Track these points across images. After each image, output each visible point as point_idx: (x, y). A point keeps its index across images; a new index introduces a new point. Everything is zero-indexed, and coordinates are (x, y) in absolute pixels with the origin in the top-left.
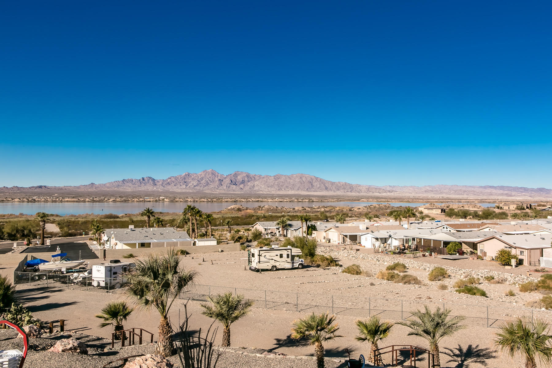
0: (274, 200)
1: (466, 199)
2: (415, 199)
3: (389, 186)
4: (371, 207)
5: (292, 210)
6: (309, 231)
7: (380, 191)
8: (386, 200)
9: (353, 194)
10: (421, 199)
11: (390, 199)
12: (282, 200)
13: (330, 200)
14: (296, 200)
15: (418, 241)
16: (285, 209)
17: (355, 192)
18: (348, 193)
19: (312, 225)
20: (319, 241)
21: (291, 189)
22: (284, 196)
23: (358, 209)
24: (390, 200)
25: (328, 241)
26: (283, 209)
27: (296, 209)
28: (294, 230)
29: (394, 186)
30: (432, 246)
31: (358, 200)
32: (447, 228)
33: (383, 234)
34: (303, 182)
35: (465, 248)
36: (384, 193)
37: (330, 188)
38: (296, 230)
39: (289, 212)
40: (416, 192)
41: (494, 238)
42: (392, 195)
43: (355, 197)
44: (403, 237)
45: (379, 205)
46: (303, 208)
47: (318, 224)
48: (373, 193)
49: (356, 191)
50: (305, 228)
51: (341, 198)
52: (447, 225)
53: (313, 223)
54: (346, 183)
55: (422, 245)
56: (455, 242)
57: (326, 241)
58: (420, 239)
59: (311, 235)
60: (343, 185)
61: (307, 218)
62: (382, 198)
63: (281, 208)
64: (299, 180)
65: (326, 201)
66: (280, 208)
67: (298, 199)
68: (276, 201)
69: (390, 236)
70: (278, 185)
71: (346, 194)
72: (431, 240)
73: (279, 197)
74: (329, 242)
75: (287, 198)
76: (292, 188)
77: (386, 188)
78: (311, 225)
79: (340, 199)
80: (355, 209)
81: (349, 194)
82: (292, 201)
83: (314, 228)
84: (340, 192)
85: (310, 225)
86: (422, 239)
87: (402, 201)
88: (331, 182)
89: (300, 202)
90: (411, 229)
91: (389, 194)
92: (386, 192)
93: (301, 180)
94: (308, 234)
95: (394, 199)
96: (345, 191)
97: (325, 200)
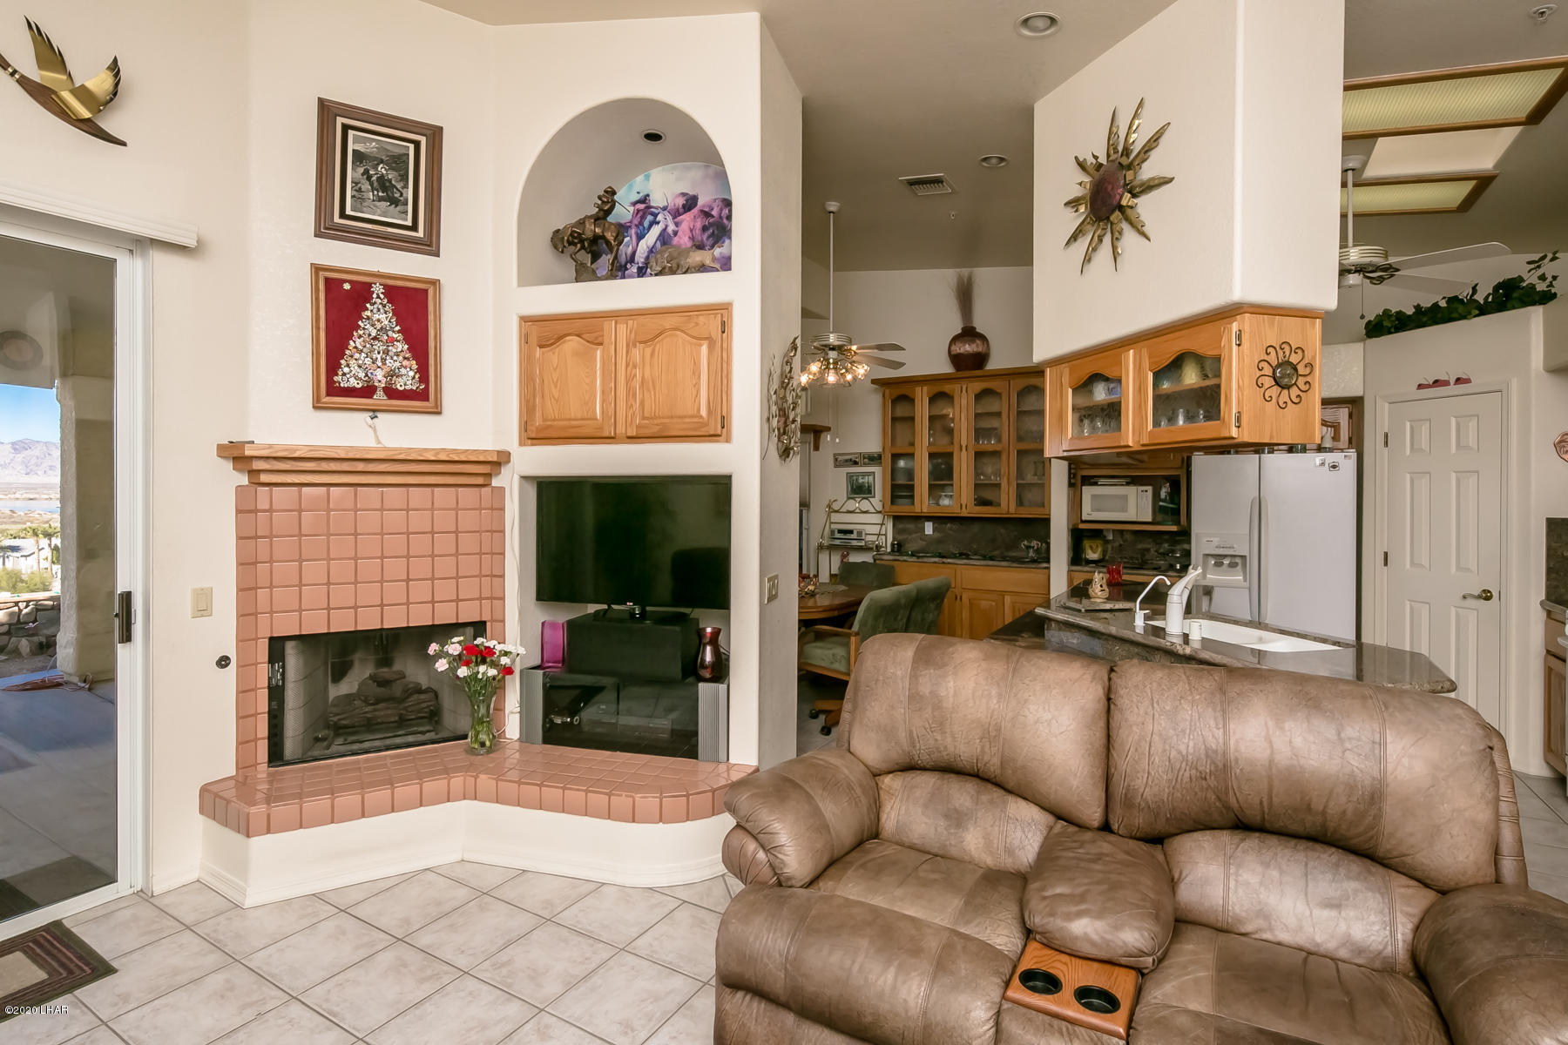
0: (12, 496)
28: (22, 556)
38: (26, 556)
61: (50, 531)
66: (23, 514)
70: (25, 464)
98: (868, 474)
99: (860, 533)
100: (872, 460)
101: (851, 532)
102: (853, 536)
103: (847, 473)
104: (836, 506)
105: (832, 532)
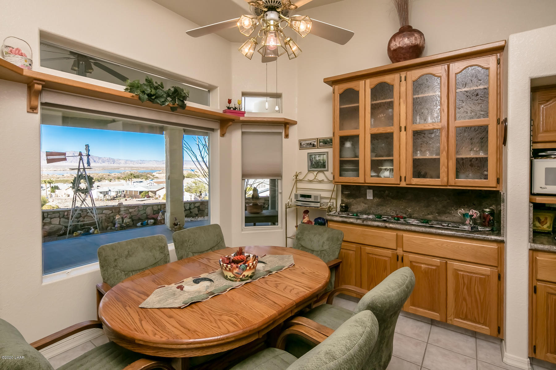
3: (140, 160)
4: (124, 173)
5: (61, 176)
6: (53, 190)
7: (134, 163)
9: (115, 165)
12: (57, 169)
19: (55, 186)
24: (139, 169)
30: (133, 194)
31: (118, 169)
33: (106, 189)
35: (150, 194)
36: (137, 164)
39: (59, 178)
41: (164, 188)
44: (118, 190)
46: (71, 175)
47: (60, 185)
48: (129, 164)
49: (117, 163)
52: (154, 182)
54: (109, 158)
55: (128, 194)
56: (145, 191)
59: (55, 192)
60: (107, 159)
61: (50, 181)
62: (135, 168)
66: (51, 175)
69: (110, 190)
71: (109, 165)
72: (132, 191)
74: (69, 196)
75: (60, 168)
81: (112, 165)
86: (128, 191)
88: (98, 157)
91: (140, 165)
96: (109, 163)
98: (323, 154)
99: (316, 197)
100: (326, 143)
101: (309, 196)
102: (310, 200)
103: (308, 153)
104: (300, 177)
105: (296, 196)
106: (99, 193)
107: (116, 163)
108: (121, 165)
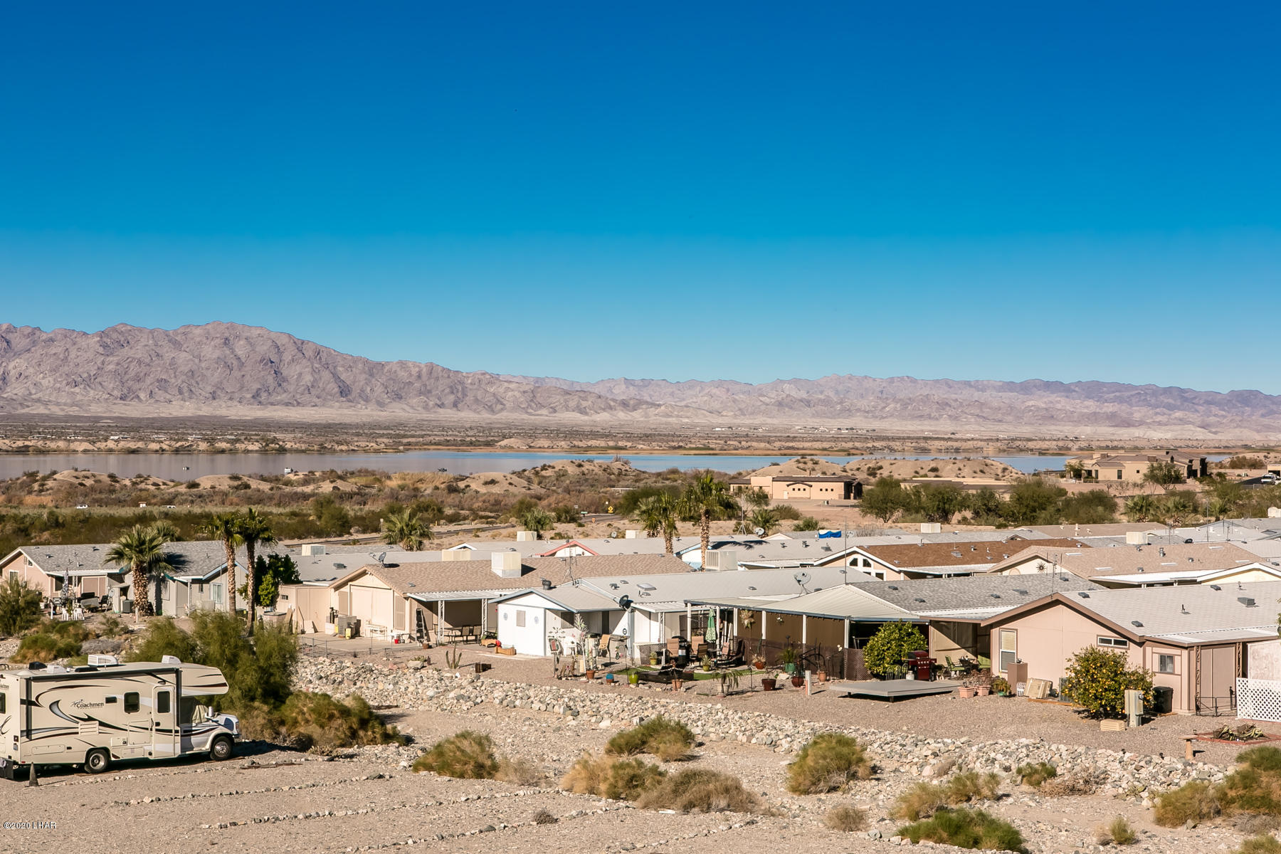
1: (950, 439)
2: (737, 437)
3: (625, 379)
4: (544, 473)
5: (182, 489)
6: (264, 586)
7: (584, 404)
8: (611, 444)
9: (467, 416)
10: (759, 439)
11: (629, 436)
12: (140, 445)
13: (363, 444)
14: (203, 446)
15: (746, 622)
16: (152, 488)
17: (474, 407)
18: (441, 410)
19: (275, 558)
20: (309, 630)
21: (181, 392)
22: (147, 427)
23: (486, 483)
24: (629, 444)
25: (348, 632)
26: (143, 486)
27: (205, 483)
29: (646, 383)
30: (804, 642)
31: (488, 444)
32: (866, 564)
33: (597, 594)
34: (235, 363)
35: (942, 649)
36: (604, 410)
37: (362, 390)
39: (170, 502)
40: (743, 406)
41: (1056, 603)
42: (637, 419)
43: (471, 428)
44: (680, 606)
45: (580, 466)
46: (236, 483)
47: (304, 552)
48: (555, 411)
49: (476, 401)
50: (243, 575)
51: (413, 436)
52: (871, 549)
53: (281, 548)
54: (431, 368)
55: (764, 638)
56: (900, 624)
57: (341, 631)
58: (756, 614)
59: (272, 603)
60: (419, 377)
62: (594, 435)
63: (134, 484)
64: (217, 353)
65: (344, 448)
67: (211, 441)
68: (110, 451)
69: (626, 603)
71: (432, 416)
72: (799, 615)
73: (123, 430)
74: (353, 637)
75: (162, 437)
76: (185, 390)
77: (610, 390)
78: (270, 557)
79: (405, 441)
80: (474, 486)
81: (448, 415)
82: (188, 451)
83: (285, 572)
84: (407, 408)
85: (267, 560)
86: (764, 613)
87: (680, 447)
88: (366, 362)
89: (223, 451)
90: (718, 568)
91: (622, 415)
92: (611, 408)
93: (228, 352)
94: (257, 600)
95: (647, 437)
96: (431, 403)
97: (339, 443)
106: (559, 620)
107: (470, 398)
108: (505, 417)
